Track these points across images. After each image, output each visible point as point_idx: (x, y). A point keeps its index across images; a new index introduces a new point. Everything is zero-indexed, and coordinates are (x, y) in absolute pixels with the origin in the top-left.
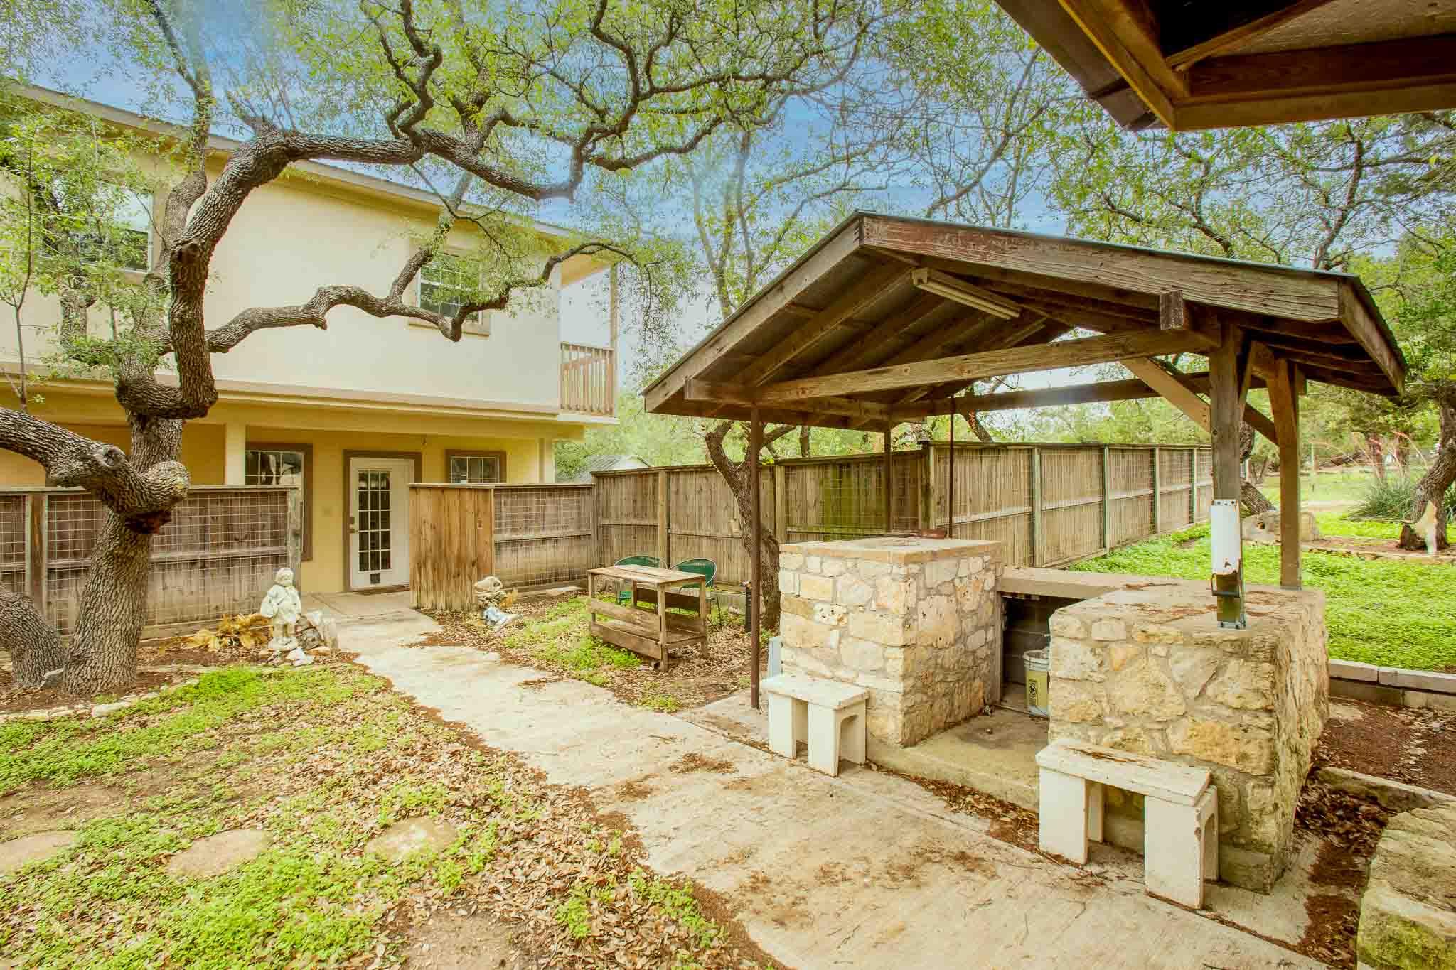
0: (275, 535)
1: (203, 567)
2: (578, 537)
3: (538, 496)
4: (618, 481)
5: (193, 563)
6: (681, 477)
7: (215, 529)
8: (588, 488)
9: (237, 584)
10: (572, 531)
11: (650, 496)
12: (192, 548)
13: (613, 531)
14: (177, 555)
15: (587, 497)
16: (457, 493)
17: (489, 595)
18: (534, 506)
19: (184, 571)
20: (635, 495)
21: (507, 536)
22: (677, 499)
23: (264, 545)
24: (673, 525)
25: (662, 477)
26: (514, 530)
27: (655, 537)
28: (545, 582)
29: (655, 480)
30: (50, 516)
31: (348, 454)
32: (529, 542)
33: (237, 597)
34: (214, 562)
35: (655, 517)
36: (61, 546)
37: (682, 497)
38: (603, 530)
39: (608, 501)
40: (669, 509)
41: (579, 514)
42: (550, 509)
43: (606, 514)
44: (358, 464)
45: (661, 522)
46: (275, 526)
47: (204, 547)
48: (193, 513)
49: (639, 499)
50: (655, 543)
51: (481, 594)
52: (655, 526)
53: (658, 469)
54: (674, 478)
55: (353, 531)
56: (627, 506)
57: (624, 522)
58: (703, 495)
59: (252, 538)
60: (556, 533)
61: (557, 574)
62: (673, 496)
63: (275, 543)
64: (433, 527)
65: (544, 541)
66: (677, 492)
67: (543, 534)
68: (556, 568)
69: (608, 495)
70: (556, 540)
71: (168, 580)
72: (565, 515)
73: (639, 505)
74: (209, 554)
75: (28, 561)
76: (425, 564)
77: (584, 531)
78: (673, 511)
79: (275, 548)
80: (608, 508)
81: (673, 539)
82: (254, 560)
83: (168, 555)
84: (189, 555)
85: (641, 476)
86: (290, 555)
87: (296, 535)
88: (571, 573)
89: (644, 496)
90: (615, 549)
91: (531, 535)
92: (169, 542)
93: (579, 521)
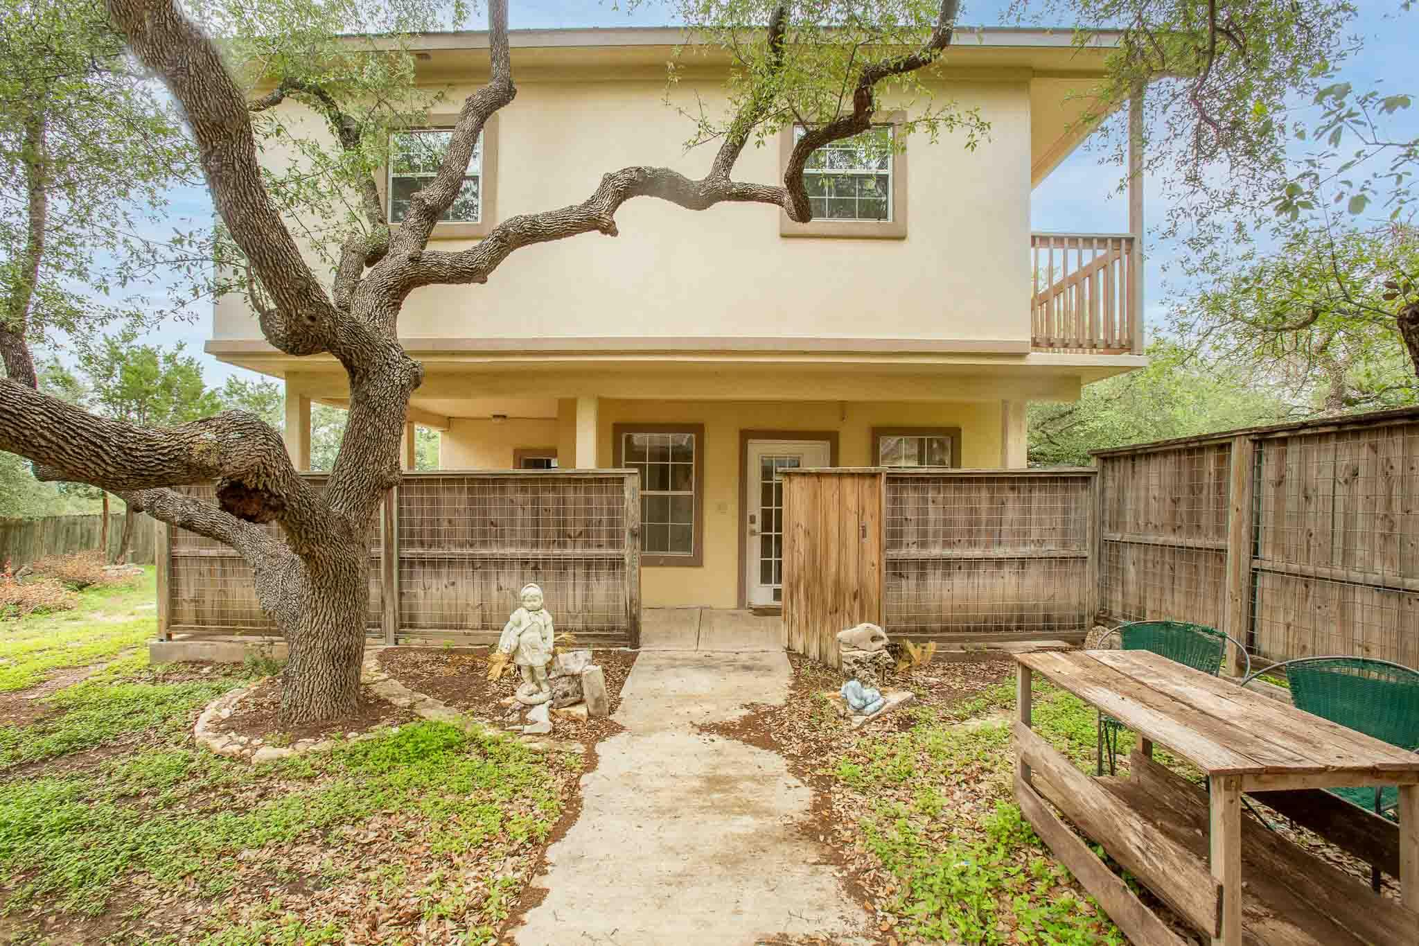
0: (611, 534)
1: (536, 568)
2: (1063, 560)
3: (990, 489)
4: (1141, 465)
5: (525, 562)
6: (1294, 450)
7: (547, 523)
8: (1086, 479)
9: (571, 592)
10: (1053, 549)
11: (1208, 495)
12: (523, 543)
13: (1130, 554)
14: (509, 551)
15: (1084, 494)
16: (835, 481)
17: (859, 654)
18: (985, 505)
19: (517, 569)
20: (1177, 488)
21: (936, 551)
22: (1279, 500)
23: (600, 546)
24: (1266, 552)
25: (1240, 453)
26: (948, 544)
27: (1220, 573)
28: (999, 629)
29: (1223, 460)
30: (400, 501)
31: (746, 436)
32: (974, 563)
33: (571, 609)
34: (546, 562)
35: (1220, 531)
36: (412, 534)
37: (1292, 491)
38: (1110, 552)
39: (1121, 501)
40: (1256, 517)
41: (1065, 522)
42: (1012, 512)
43: (1117, 525)
44: (758, 450)
45: (1234, 543)
46: (611, 522)
47: (536, 545)
48: (525, 503)
49: (1184, 495)
50: (1218, 585)
51: (846, 653)
52: (1220, 553)
53: (1232, 435)
54: (1271, 453)
55: (753, 533)
56: (1158, 511)
57: (1151, 538)
58: (1360, 488)
59: (586, 536)
60: (1023, 551)
61: (1021, 619)
62: (1269, 492)
63: (612, 545)
64: (807, 533)
65: (999, 562)
66: (1280, 483)
67: (998, 552)
68: (1021, 608)
69: (1121, 490)
70: (1023, 562)
71: (503, 582)
72: (1040, 522)
73: (1183, 508)
74: (540, 552)
75: (382, 549)
76: (798, 587)
77: (1074, 550)
78: (1268, 522)
79: (611, 551)
80: (1120, 512)
81: (1265, 582)
82: (588, 564)
83: (502, 551)
84: (521, 552)
85: (1190, 451)
86: (627, 560)
87: (634, 535)
88: (1047, 618)
89: (1195, 489)
90: (1132, 588)
91: (977, 553)
92: (502, 536)
93: (1064, 533)
